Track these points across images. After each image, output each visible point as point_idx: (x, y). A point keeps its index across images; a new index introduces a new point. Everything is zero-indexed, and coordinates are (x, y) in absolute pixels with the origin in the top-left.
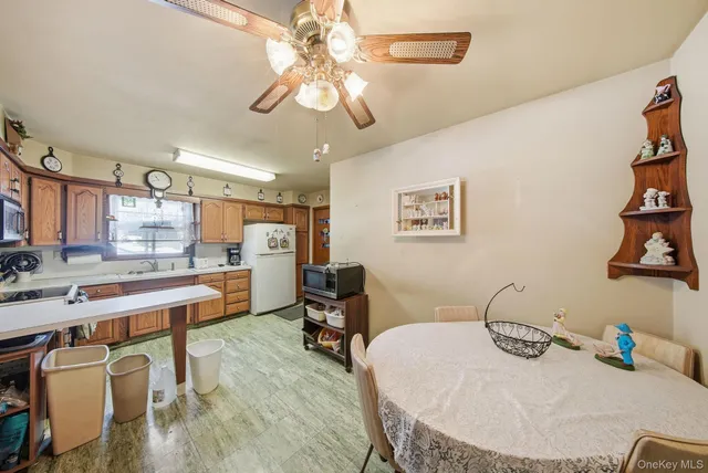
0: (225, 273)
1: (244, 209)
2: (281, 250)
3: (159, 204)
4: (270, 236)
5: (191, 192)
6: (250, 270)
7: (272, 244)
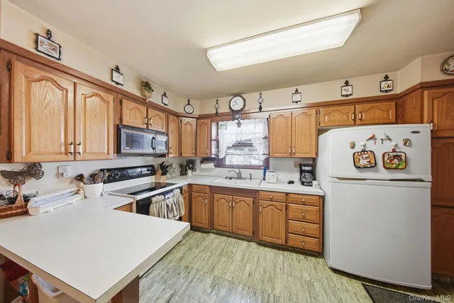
0: (287, 194)
1: (317, 113)
2: (384, 174)
3: (239, 124)
4: (358, 148)
5: (260, 108)
6: (323, 198)
7: (363, 162)
